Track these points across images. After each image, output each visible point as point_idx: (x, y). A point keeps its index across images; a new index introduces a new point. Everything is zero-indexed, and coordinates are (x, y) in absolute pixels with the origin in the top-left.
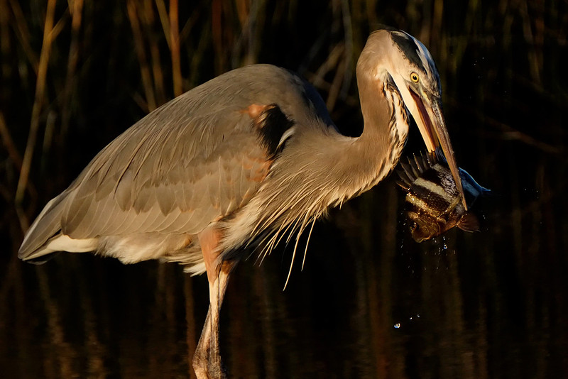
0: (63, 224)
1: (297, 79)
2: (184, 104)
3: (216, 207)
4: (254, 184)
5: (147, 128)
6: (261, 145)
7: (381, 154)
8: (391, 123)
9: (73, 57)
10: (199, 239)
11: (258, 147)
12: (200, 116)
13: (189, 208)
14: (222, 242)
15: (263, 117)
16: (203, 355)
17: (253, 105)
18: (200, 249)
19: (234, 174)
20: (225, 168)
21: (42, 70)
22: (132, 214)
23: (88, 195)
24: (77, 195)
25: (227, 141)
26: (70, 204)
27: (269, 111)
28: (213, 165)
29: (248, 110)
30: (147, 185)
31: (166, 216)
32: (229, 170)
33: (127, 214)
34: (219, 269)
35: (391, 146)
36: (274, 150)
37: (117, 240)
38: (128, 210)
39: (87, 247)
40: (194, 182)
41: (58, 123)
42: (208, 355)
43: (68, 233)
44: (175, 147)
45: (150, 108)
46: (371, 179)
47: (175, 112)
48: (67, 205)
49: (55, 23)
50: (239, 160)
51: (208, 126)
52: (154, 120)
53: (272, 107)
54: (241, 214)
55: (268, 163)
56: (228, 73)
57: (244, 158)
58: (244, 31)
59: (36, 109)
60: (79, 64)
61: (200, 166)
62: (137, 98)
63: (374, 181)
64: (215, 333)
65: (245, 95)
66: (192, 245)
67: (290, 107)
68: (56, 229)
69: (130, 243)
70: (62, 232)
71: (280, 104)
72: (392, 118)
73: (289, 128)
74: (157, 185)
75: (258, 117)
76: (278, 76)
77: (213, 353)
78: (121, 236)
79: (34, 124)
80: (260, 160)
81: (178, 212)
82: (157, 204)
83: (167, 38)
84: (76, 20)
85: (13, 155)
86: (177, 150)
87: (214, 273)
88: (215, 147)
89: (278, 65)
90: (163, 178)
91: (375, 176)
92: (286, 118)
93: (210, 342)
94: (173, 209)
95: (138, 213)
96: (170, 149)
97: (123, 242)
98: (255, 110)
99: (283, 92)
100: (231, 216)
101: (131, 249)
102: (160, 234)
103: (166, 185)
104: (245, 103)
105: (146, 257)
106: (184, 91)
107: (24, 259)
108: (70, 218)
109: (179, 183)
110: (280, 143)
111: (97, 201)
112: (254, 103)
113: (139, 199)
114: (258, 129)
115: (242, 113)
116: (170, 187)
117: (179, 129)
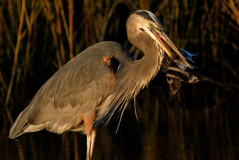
0: (29, 120)
3: (94, 101)
4: (109, 89)
11: (109, 74)
12: (83, 66)
13: (83, 104)
15: (109, 61)
19: (100, 86)
20: (96, 84)
21: (16, 52)
22: (59, 109)
23: (39, 106)
24: (34, 107)
25: (96, 73)
28: (91, 84)
29: (102, 60)
30: (64, 97)
31: (73, 108)
32: (98, 85)
33: (57, 110)
38: (57, 108)
40: (84, 92)
43: (32, 123)
45: (60, 67)
49: (22, 33)
50: (102, 80)
51: (87, 69)
53: (111, 57)
57: (104, 79)
59: (14, 68)
61: (86, 85)
70: (29, 123)
74: (68, 96)
75: (107, 62)
79: (13, 73)
80: (110, 79)
81: (78, 106)
83: (68, 38)
86: (75, 81)
87: (89, 133)
88: (91, 77)
90: (70, 93)
94: (76, 105)
95: (61, 109)
96: (72, 81)
98: (105, 59)
100: (101, 104)
102: (71, 117)
103: (72, 95)
104: (100, 57)
109: (78, 93)
111: (43, 107)
112: (104, 56)
113: (61, 103)
114: (108, 66)
115: (100, 61)
116: (74, 95)
117: (74, 72)
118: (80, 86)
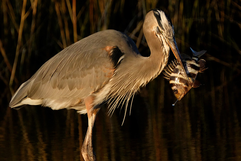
0: (28, 94)
1: (125, 36)
2: (79, 45)
4: (107, 78)
5: (63, 55)
6: (110, 62)
7: (160, 61)
8: (162, 47)
9: (33, 26)
10: (85, 100)
11: (109, 63)
12: (86, 51)
13: (81, 88)
14: (94, 102)
15: (112, 51)
16: (85, 148)
17: (108, 46)
18: (85, 104)
19: (99, 74)
20: (96, 72)
21: (20, 32)
22: (57, 90)
23: (39, 82)
24: (34, 82)
25: (97, 61)
26: (31, 85)
27: (114, 49)
28: (90, 71)
29: (105, 48)
30: (63, 78)
31: (71, 91)
33: (55, 90)
34: (92, 112)
35: (163, 57)
36: (116, 65)
37: (50, 100)
38: (55, 88)
39: (38, 103)
40: (83, 78)
41: (27, 53)
42: (88, 148)
43: (30, 97)
44: (75, 63)
45: (64, 47)
46: (157, 72)
47: (75, 49)
48: (30, 86)
49: (26, 13)
50: (101, 69)
51: (89, 55)
52: (67, 52)
53: (115, 47)
54: (102, 90)
55: (113, 70)
56: (97, 33)
57: (104, 68)
58: (102, 16)
59: (18, 47)
60: (36, 29)
61: (86, 71)
62: (59, 43)
63: (158, 73)
64: (90, 138)
65: (104, 42)
66: (81, 103)
67: (123, 47)
68: (25, 96)
69: (56, 102)
70: (27, 97)
71: (119, 46)
72: (162, 45)
73: (122, 56)
74: (68, 78)
75: (109, 51)
76: (117, 34)
77: (90, 146)
78: (52, 99)
79: (17, 53)
80: (110, 69)
81: (76, 89)
82: (67, 86)
83: (71, 18)
84: (34, 11)
85: (8, 65)
87: (91, 114)
88: (92, 63)
89: (117, 30)
90: (70, 75)
91: (158, 70)
92: (121, 52)
93: (88, 142)
95: (59, 89)
96: (73, 64)
97: (53, 101)
98: (108, 48)
99: (120, 41)
100: (98, 91)
101: (56, 104)
102: (68, 98)
103: (71, 78)
104: (104, 45)
105: (62, 107)
106: (78, 40)
107: (12, 107)
108: (31, 91)
109: (77, 78)
110: (119, 62)
111: (43, 84)
112: (108, 45)
113: (60, 84)
114: (110, 56)
115: (103, 49)
116: (73, 79)
117: (77, 56)
118: (80, 70)
